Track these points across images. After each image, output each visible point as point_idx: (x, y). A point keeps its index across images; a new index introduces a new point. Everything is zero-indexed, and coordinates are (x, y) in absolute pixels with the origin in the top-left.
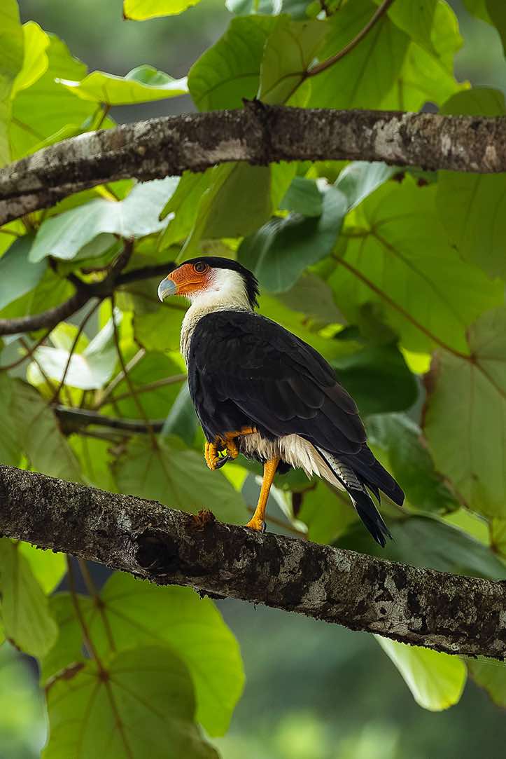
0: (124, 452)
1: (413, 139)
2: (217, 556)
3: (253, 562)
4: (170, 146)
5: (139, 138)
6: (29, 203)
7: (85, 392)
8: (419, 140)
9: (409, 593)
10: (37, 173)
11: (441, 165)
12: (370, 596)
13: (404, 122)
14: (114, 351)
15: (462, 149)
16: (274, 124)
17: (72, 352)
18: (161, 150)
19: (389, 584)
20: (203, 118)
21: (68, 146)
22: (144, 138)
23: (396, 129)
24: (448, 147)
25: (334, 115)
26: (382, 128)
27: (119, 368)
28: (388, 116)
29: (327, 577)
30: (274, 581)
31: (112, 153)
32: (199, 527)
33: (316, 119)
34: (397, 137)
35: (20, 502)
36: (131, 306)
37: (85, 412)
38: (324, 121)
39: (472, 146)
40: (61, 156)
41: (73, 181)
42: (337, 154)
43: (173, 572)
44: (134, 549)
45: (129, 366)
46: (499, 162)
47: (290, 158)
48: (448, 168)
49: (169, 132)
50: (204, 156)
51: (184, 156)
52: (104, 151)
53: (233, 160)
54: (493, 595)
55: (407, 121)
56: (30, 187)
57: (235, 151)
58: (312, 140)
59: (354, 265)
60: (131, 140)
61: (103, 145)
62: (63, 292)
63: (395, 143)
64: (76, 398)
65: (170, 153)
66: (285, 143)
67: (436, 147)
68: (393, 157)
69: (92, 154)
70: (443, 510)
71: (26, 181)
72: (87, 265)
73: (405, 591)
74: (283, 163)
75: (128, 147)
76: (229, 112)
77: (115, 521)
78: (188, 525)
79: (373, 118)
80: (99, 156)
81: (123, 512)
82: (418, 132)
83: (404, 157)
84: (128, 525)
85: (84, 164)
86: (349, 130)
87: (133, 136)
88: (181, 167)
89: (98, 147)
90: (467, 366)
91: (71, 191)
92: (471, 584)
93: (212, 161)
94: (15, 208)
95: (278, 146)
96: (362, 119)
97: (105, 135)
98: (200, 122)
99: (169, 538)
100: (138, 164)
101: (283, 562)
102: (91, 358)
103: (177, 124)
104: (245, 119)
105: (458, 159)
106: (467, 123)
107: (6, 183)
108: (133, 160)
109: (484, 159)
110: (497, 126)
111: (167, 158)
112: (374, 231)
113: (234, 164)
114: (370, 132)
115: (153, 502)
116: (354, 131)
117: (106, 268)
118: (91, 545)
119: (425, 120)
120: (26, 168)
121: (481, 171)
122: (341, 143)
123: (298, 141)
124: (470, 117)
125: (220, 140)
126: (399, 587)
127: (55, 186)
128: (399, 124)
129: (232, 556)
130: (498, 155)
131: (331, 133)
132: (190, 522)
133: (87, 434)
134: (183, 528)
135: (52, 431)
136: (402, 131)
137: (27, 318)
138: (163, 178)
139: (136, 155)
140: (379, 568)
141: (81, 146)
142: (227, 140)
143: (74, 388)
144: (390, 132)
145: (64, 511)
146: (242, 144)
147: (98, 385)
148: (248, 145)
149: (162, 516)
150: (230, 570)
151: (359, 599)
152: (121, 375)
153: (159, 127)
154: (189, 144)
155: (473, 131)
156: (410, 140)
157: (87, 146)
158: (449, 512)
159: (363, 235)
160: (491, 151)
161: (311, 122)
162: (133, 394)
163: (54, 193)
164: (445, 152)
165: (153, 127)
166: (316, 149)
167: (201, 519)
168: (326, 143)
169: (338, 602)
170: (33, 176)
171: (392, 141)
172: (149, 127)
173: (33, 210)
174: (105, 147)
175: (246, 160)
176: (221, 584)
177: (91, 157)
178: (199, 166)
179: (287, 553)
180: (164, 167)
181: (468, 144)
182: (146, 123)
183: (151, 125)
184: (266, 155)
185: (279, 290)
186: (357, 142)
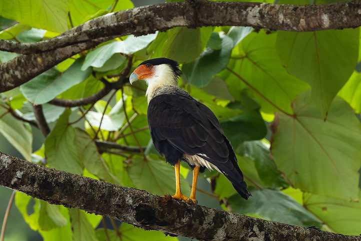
0: (131, 162)
1: (265, 16)
2: (174, 216)
3: (191, 219)
4: (150, 19)
5: (134, 16)
6: (82, 46)
7: (110, 132)
8: (269, 16)
9: (265, 234)
10: (86, 32)
11: (279, 28)
12: (246, 235)
13: (261, 7)
14: (123, 113)
15: (289, 20)
16: (199, 9)
17: (103, 114)
18: (145, 21)
19: (256, 229)
20: (165, 6)
21: (101, 19)
22: (137, 15)
23: (257, 11)
24: (282, 20)
25: (228, 4)
26: (251, 11)
27: (126, 121)
28: (253, 5)
29: (226, 226)
30: (201, 228)
31: (122, 23)
32: (164, 203)
33: (219, 6)
34: (258, 15)
35: (79, 191)
36: (131, 93)
37: (110, 143)
38: (223, 7)
39: (293, 19)
40: (97, 24)
41: (103, 36)
42: (229, 23)
43: (152, 224)
44: (134, 213)
45: (130, 120)
46: (307, 26)
47: (207, 25)
48: (282, 29)
49: (149, 13)
50: (165, 24)
51: (156, 24)
52: (118, 22)
53: (180, 26)
54: (306, 234)
55: (263, 7)
56: (83, 39)
57: (181, 22)
58: (217, 16)
59: (238, 73)
60: (131, 17)
61: (117, 19)
62: (99, 86)
63: (257, 17)
64: (106, 135)
65: (150, 23)
66: (205, 18)
67: (277, 20)
68: (256, 25)
69: (113, 23)
70: (281, 188)
71: (81, 36)
72: (109, 74)
73: (263, 232)
74: (204, 27)
75: (129, 20)
76: (178, 3)
77: (125, 200)
78: (160, 202)
79: (246, 6)
80: (116, 24)
81: (129, 196)
82: (268, 12)
83: (261, 24)
84: (131, 201)
85: (108, 28)
86: (235, 11)
87: (132, 14)
88: (155, 29)
89: (115, 20)
90: (292, 120)
91: (102, 41)
92: (295, 229)
93: (169, 26)
94: (76, 49)
95: (201, 19)
96: (241, 6)
97: (119, 14)
98: (164, 8)
99: (150, 207)
100: (134, 28)
101: (205, 219)
102: (112, 116)
103: (153, 9)
104: (185, 6)
105: (287, 25)
106: (291, 8)
107: (71, 37)
108: (132, 26)
109: (300, 25)
110: (306, 9)
111: (148, 25)
112: (247, 56)
113: (181, 28)
114: (245, 13)
115: (143, 191)
116: (237, 12)
117: (119, 75)
118: (113, 212)
119: (271, 7)
120: (81, 30)
121: (298, 31)
122: (231, 18)
123: (210, 17)
124: (293, 5)
125: (173, 17)
126: (261, 230)
127: (95, 38)
128: (259, 9)
129: (181, 216)
130: (306, 23)
131: (226, 13)
132: (160, 200)
133: (111, 153)
134: (157, 203)
135: (94, 152)
136: (260, 12)
137: (82, 99)
138: (146, 34)
139: (134, 24)
140: (251, 222)
141: (107, 19)
142: (177, 16)
143: (105, 131)
144: (254, 12)
145: (100, 195)
146: (184, 18)
147: (116, 129)
148: (187, 19)
149: (147, 197)
150: (180, 223)
151: (241, 236)
152: (127, 124)
153: (144, 10)
154: (159, 18)
155: (294, 12)
156: (264, 16)
157: (110, 20)
158: (284, 188)
159: (242, 58)
160: (303, 21)
161: (217, 8)
162: (133, 133)
163: (94, 42)
164: (281, 22)
165: (142, 10)
166: (219, 21)
167: (166, 198)
168: (224, 18)
169: (231, 238)
170: (84, 34)
171: (255, 17)
172: (139, 10)
173: (84, 50)
174: (119, 20)
175: (186, 26)
176: (175, 230)
177: (112, 25)
178: (163, 28)
179: (207, 214)
180: (147, 29)
181: (292, 18)
182: (138, 8)
183: (141, 9)
184: (196, 24)
185: (202, 86)
186: (239, 18)
